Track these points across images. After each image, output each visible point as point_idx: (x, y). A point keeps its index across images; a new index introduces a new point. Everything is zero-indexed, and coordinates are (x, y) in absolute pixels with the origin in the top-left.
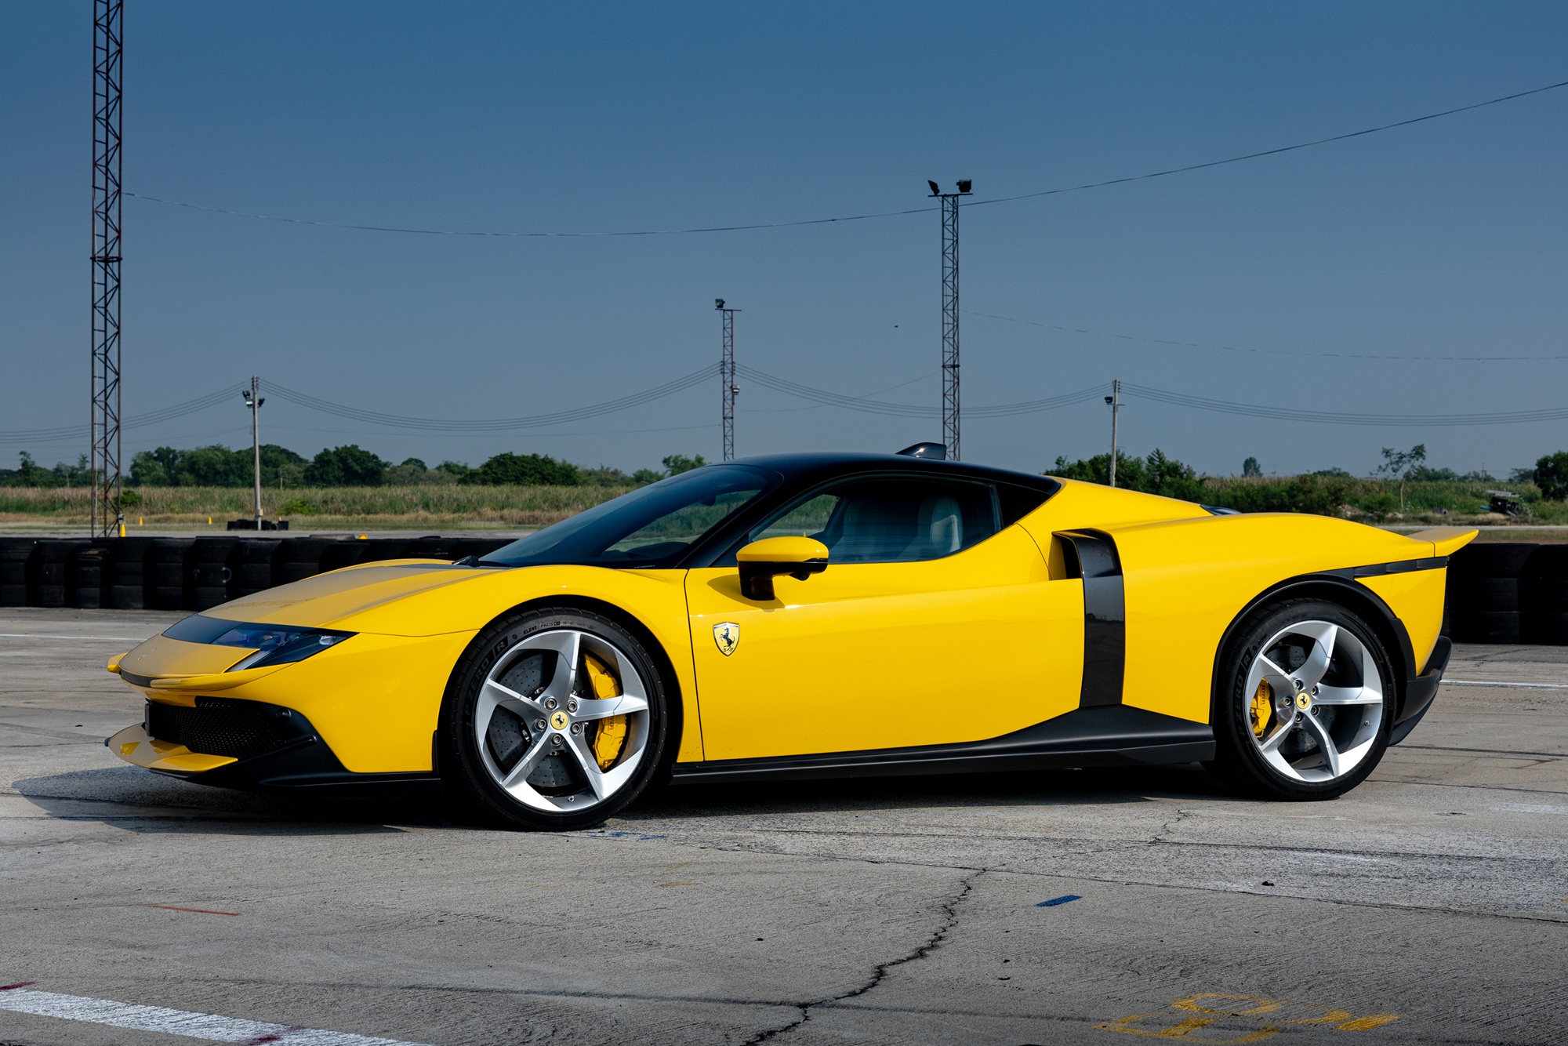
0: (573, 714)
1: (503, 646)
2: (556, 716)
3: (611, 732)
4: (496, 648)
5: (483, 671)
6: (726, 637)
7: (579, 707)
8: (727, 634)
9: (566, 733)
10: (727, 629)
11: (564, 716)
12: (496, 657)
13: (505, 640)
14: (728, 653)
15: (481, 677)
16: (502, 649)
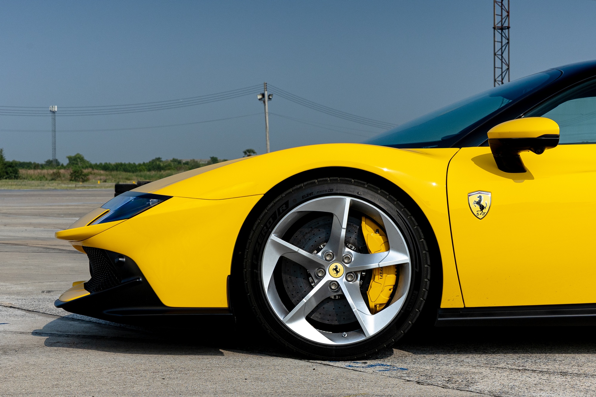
0: (347, 265)
1: (284, 208)
2: (333, 266)
3: (380, 281)
4: (279, 209)
5: (268, 228)
6: (479, 203)
7: (353, 259)
8: (480, 201)
9: (342, 281)
10: (480, 197)
11: (340, 266)
12: (278, 217)
13: (287, 204)
14: (481, 216)
15: (266, 233)
16: (283, 211)
